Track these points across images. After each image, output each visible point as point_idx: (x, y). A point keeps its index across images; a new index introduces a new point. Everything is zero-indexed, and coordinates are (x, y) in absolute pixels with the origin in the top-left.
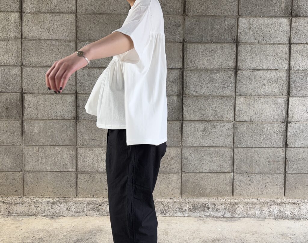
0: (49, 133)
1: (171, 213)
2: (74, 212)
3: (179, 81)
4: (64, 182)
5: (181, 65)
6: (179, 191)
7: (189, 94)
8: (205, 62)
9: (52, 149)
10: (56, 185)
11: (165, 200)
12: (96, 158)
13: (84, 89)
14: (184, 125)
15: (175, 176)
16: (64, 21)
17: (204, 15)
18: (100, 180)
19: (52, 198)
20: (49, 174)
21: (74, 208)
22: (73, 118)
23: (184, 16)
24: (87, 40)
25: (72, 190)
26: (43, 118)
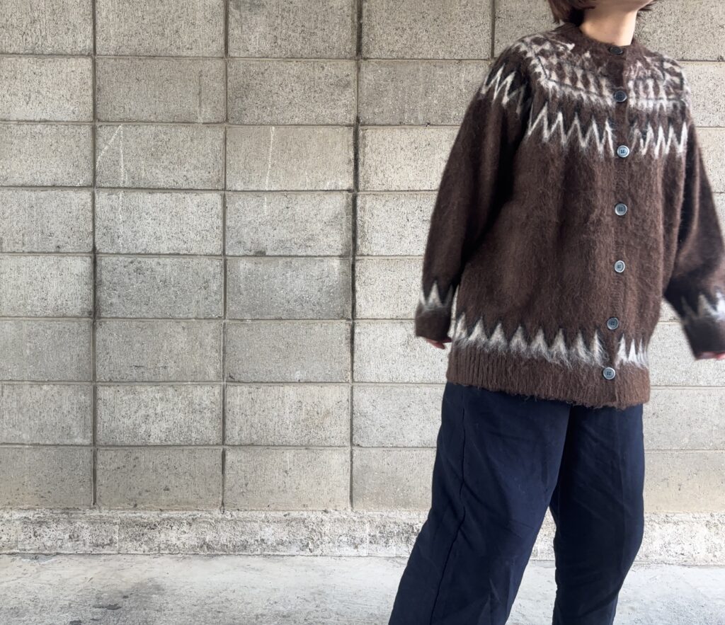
0: (28, 352)
1: (326, 548)
2: (88, 544)
3: (345, 223)
4: (64, 470)
5: (351, 182)
6: (347, 493)
7: (370, 253)
8: (411, 175)
9: (36, 389)
10: (44, 479)
11: (313, 516)
12: (143, 412)
13: (113, 242)
14: (357, 330)
15: (336, 456)
16: (64, 76)
17: (407, 57)
18: (151, 465)
19: (35, 510)
20: (27, 452)
21: (89, 534)
22: (86, 314)
23: (358, 60)
24: (122, 121)
25: (84, 490)
26: (11, 313)
